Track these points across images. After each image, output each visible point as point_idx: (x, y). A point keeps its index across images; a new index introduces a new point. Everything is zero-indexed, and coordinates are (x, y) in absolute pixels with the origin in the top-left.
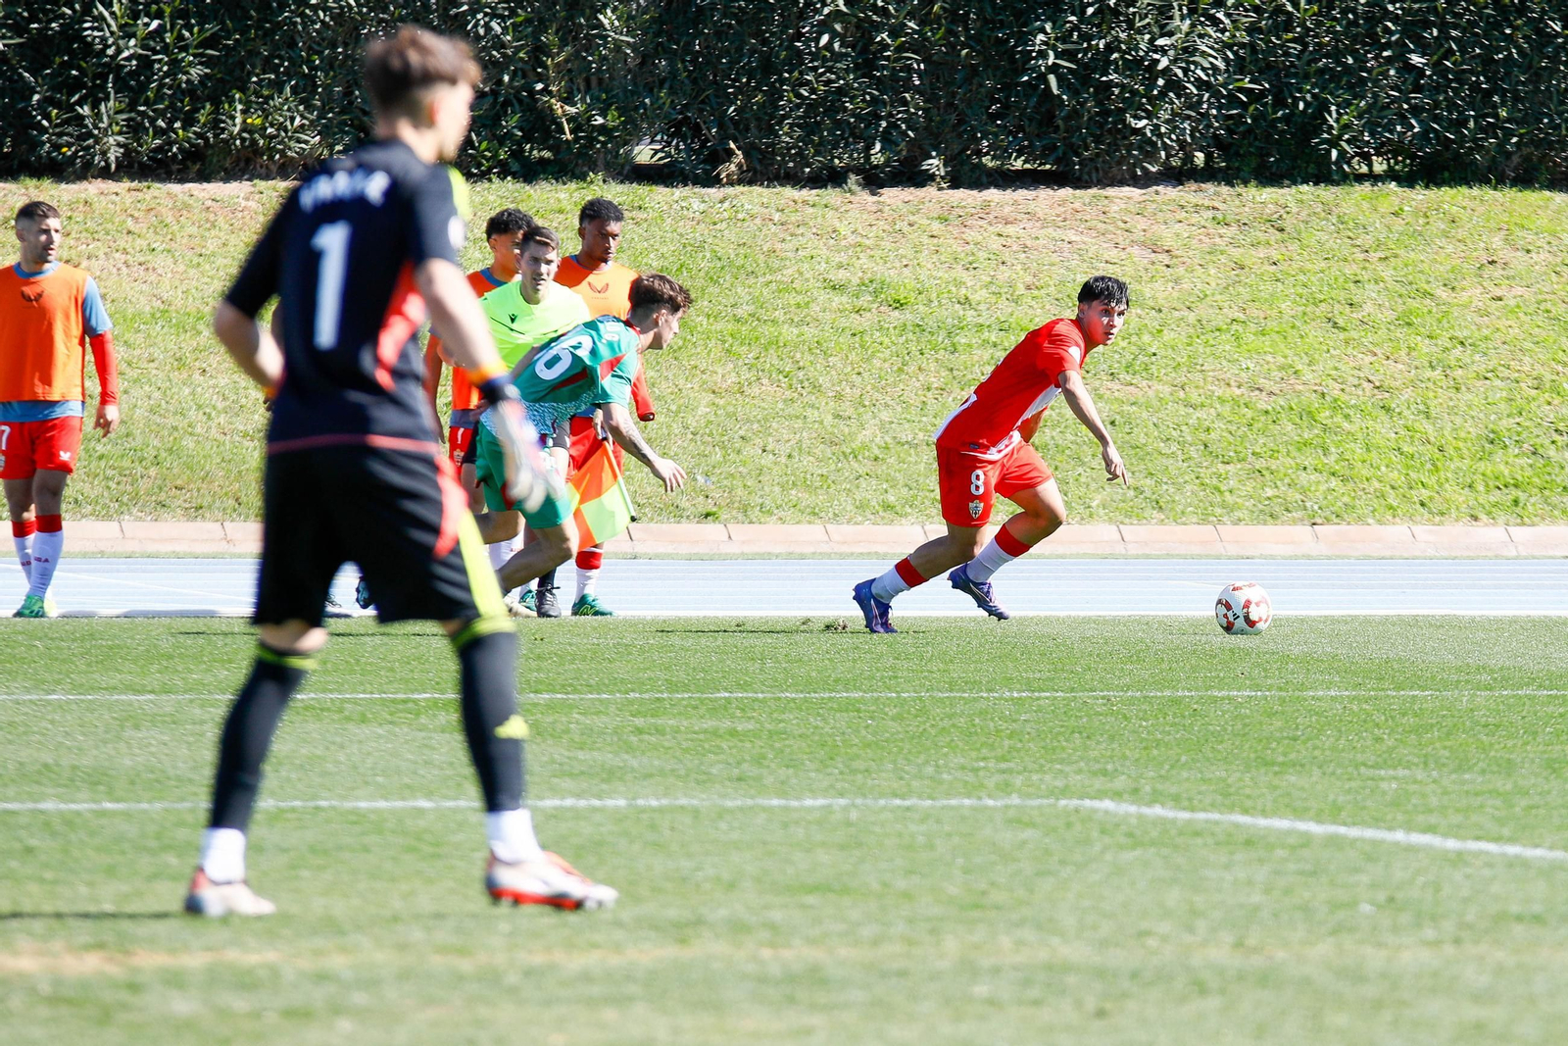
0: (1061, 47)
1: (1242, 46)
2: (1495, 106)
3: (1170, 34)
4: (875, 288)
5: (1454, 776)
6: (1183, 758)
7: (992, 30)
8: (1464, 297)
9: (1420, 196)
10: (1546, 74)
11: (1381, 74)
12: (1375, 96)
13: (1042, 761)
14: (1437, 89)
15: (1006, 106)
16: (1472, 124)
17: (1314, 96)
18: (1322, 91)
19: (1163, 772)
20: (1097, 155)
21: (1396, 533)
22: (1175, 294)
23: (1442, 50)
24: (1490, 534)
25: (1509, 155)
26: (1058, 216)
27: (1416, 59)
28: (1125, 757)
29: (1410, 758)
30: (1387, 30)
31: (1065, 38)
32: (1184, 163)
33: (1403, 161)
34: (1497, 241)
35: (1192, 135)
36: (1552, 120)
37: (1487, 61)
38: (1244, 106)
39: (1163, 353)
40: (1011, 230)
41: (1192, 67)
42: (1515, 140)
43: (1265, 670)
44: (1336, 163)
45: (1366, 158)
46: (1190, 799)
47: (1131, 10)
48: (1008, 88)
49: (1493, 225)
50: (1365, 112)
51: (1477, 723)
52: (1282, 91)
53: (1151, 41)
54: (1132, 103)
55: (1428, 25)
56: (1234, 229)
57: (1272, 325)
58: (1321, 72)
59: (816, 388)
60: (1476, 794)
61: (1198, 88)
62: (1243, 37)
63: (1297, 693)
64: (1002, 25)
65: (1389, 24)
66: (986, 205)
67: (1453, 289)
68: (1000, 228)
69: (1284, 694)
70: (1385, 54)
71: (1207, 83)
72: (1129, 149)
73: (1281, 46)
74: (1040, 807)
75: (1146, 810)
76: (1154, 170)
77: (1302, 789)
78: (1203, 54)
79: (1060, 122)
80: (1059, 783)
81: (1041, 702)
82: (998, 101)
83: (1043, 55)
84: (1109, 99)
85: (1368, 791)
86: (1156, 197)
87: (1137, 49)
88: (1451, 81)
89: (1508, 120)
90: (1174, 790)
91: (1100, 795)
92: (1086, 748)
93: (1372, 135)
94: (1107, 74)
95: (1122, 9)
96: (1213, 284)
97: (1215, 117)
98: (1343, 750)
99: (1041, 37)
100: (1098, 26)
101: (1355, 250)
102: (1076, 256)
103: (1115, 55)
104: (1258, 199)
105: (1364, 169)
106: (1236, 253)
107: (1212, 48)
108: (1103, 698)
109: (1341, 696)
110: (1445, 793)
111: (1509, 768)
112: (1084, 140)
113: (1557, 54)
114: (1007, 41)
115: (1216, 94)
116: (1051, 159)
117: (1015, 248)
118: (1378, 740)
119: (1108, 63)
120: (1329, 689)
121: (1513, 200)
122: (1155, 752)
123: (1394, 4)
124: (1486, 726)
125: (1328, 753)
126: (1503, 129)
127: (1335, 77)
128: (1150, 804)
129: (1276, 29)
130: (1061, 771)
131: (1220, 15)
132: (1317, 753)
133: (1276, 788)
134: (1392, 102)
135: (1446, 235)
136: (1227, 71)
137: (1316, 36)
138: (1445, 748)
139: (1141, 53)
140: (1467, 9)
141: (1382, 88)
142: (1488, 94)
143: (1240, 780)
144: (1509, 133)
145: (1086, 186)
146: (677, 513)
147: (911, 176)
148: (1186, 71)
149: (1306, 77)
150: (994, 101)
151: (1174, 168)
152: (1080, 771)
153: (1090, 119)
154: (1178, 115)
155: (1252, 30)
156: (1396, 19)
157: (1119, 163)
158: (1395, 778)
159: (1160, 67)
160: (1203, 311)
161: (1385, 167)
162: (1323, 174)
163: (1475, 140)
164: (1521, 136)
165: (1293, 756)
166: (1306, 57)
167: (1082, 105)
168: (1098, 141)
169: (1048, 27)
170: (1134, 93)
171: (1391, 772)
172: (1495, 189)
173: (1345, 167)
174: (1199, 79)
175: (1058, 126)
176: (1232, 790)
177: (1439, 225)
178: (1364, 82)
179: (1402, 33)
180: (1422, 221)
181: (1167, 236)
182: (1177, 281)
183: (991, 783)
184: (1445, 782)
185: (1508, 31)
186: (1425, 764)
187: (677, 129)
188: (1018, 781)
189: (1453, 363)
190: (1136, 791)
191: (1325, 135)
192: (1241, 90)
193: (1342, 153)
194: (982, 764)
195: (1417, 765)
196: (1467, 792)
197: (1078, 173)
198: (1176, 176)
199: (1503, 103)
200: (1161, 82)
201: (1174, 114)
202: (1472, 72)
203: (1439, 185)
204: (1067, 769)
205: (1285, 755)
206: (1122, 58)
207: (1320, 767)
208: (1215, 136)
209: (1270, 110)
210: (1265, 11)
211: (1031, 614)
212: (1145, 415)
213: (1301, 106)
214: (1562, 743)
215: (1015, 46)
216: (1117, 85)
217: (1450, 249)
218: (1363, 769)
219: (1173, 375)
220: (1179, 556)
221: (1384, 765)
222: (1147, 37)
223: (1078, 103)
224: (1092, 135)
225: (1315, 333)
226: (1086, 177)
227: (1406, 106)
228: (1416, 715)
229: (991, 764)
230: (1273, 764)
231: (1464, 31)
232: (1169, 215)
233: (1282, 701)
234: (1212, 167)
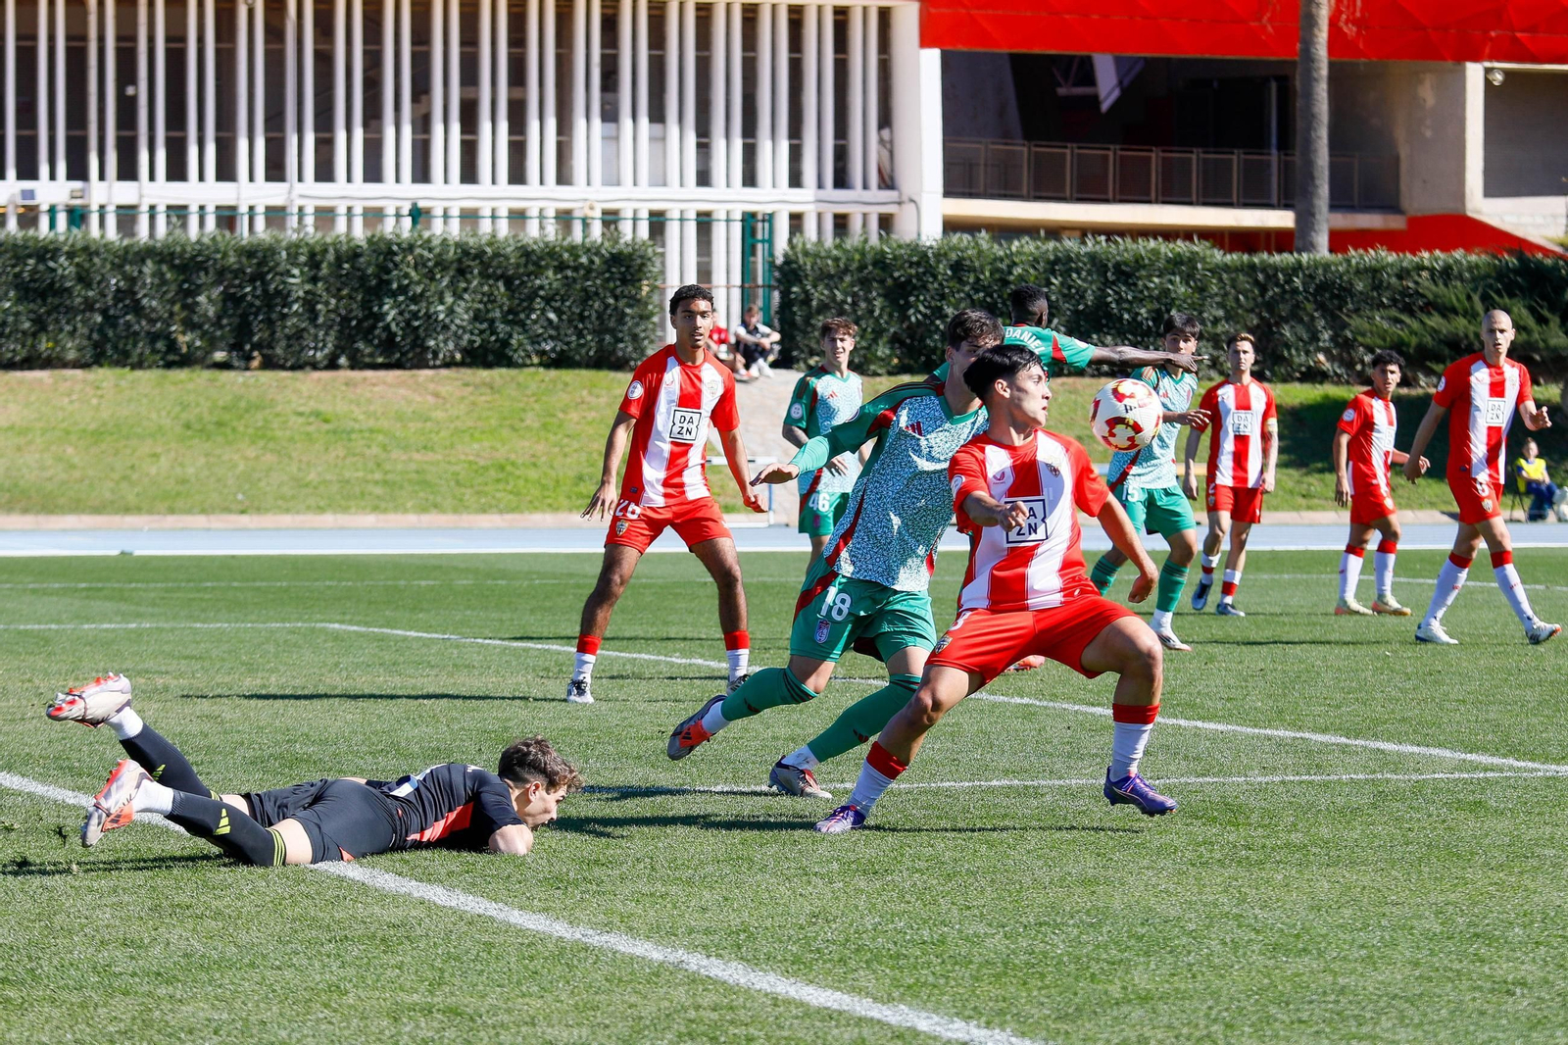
1: (476, 309)
3: (444, 304)
4: (317, 414)
8: (569, 417)
9: (553, 373)
10: (606, 321)
14: (560, 328)
21: (538, 518)
22: (446, 416)
23: (561, 311)
25: (591, 356)
26: (396, 382)
27: (550, 315)
31: (399, 305)
32: (451, 359)
33: (546, 358)
34: (584, 394)
35: (455, 347)
38: (477, 335)
39: (441, 442)
40: (376, 388)
41: (454, 318)
44: (517, 359)
45: (530, 357)
47: (428, 293)
48: (374, 328)
49: (583, 386)
53: (436, 307)
54: (428, 334)
55: (556, 300)
56: (472, 388)
57: (487, 429)
58: (509, 320)
59: (290, 457)
62: (476, 305)
64: (372, 300)
65: (539, 300)
66: (366, 377)
67: (565, 413)
68: (371, 387)
72: (427, 354)
76: (437, 362)
78: (459, 313)
79: (397, 343)
86: (439, 374)
88: (566, 324)
93: (532, 347)
96: (462, 411)
101: (524, 396)
104: (482, 374)
105: (529, 362)
106: (472, 398)
107: (462, 310)
114: (373, 307)
117: (377, 396)
129: (489, 302)
131: (466, 296)
135: (563, 390)
136: (469, 320)
145: (409, 369)
146: (227, 510)
147: (332, 365)
148: (451, 320)
151: (447, 362)
155: (480, 302)
156: (542, 297)
157: (422, 360)
159: (440, 318)
160: (457, 423)
161: (538, 361)
162: (510, 363)
163: (576, 350)
167: (406, 335)
169: (391, 301)
172: (585, 370)
173: (521, 361)
174: (457, 324)
177: (560, 386)
180: (553, 384)
181: (443, 390)
187: (232, 348)
189: (564, 445)
191: (512, 348)
192: (475, 328)
193: (519, 355)
197: (405, 364)
198: (447, 365)
200: (440, 325)
203: (561, 369)
208: (465, 348)
210: (485, 294)
215: (377, 310)
217: (565, 396)
222: (434, 305)
223: (404, 335)
225: (505, 433)
226: (409, 365)
232: (444, 382)
234: (463, 361)
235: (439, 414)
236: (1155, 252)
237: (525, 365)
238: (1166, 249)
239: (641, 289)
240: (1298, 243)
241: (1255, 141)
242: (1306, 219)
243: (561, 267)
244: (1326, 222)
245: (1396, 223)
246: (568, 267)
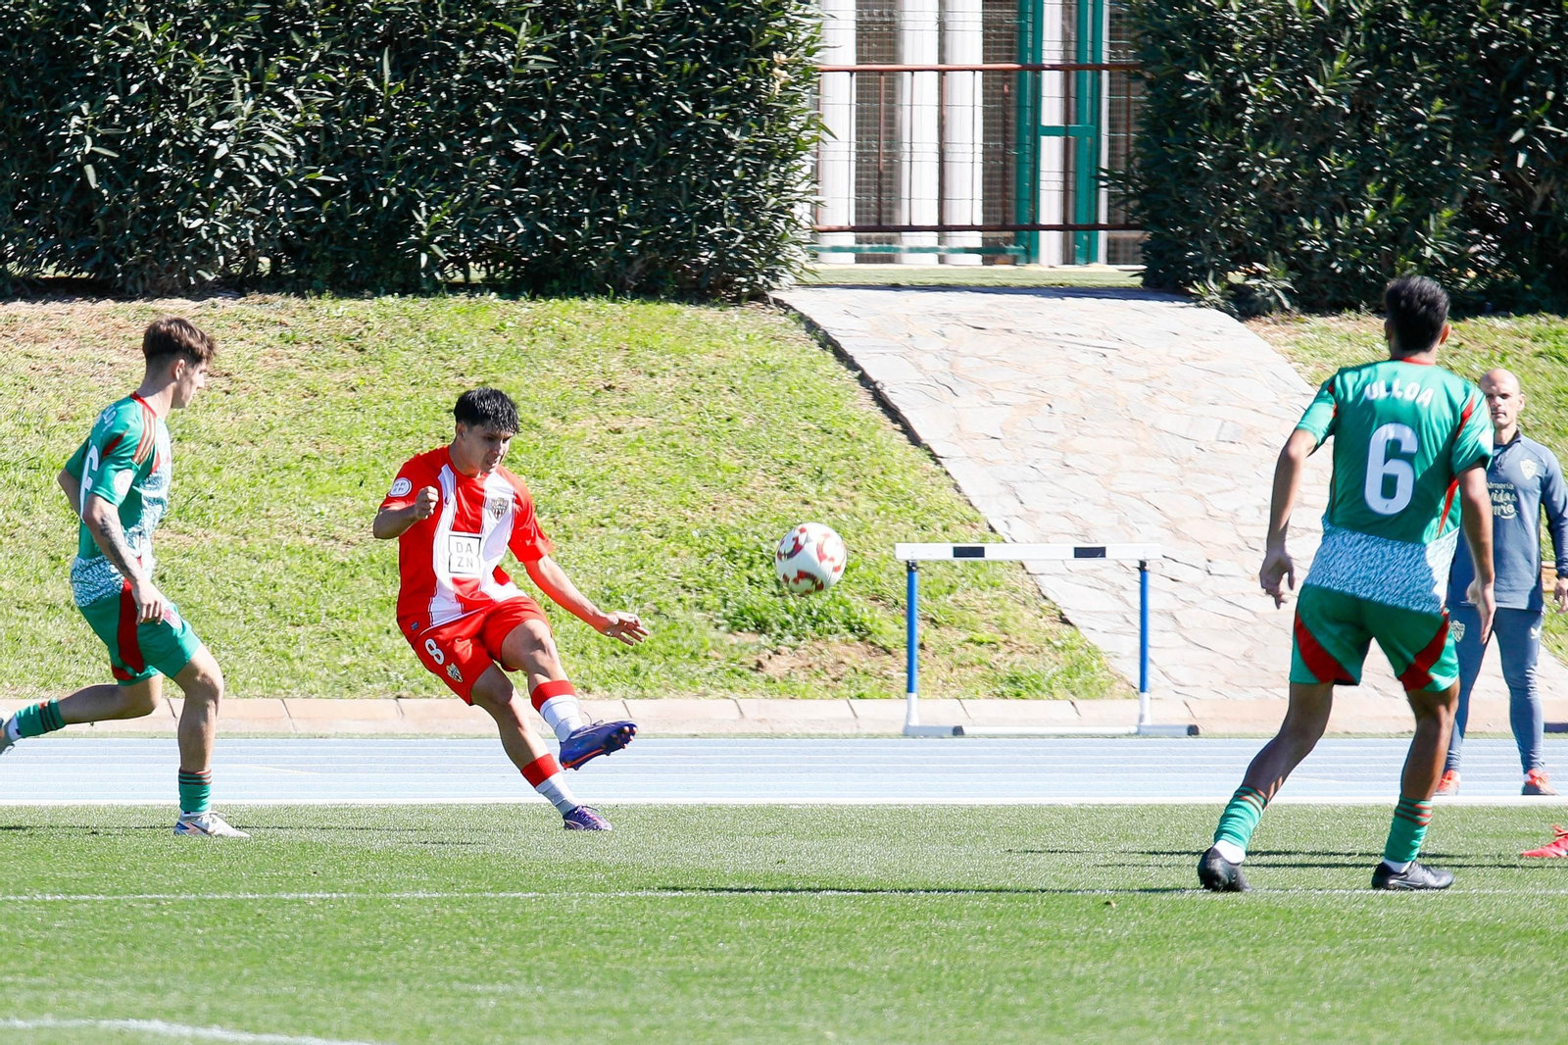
0: (100, 132)
1: (315, 130)
2: (613, 203)
3: (230, 117)
5: (562, 992)
6: (246, 972)
7: (18, 111)
8: (577, 428)
9: (525, 309)
10: (673, 164)
11: (478, 164)
12: (472, 190)
13: (81, 975)
14: (545, 182)
15: (35, 203)
16: (586, 224)
17: (400, 190)
18: (410, 183)
19: (222, 988)
20: (144, 261)
22: (236, 426)
23: (552, 136)
25: (630, 260)
26: (97, 333)
27: (520, 146)
28: (176, 970)
29: (511, 971)
30: (486, 112)
31: (105, 122)
32: (247, 268)
33: (505, 268)
34: (615, 363)
35: (255, 237)
36: (680, 220)
37: (604, 148)
38: (318, 202)
39: (222, 496)
40: (41, 349)
41: (256, 156)
42: (637, 242)
43: (341, 868)
44: (427, 269)
45: (462, 264)
46: (254, 1019)
47: (184, 87)
48: (37, 181)
49: (610, 343)
50: (460, 209)
51: (590, 930)
52: (362, 184)
53: (208, 125)
54: (185, 199)
55: (535, 106)
56: (305, 348)
57: (350, 462)
58: (409, 161)
60: (589, 1013)
61: (263, 181)
62: (316, 120)
63: (379, 895)
64: (30, 107)
65: (489, 105)
66: (12, 320)
67: (563, 419)
68: (29, 347)
69: (363, 896)
70: (484, 140)
71: (274, 175)
72: (181, 254)
73: (362, 131)
74: (78, 1029)
75: (202, 1032)
76: (210, 278)
77: (386, 1007)
78: (269, 140)
79: (99, 222)
80: (100, 1001)
81: (79, 907)
82: (26, 196)
83: (78, 141)
84: (157, 193)
85: (461, 1010)
86: (215, 311)
87: (191, 135)
88: (562, 172)
89: (628, 219)
90: (235, 1008)
91: (148, 1014)
92: (131, 960)
93: (468, 236)
94: (155, 165)
95: (173, 87)
96: (281, 414)
97: (283, 215)
98: (432, 962)
99: (76, 120)
100: (145, 106)
101: (449, 373)
102: (118, 380)
103: (165, 142)
104: (334, 313)
105: (459, 277)
106: (308, 377)
107: (279, 133)
108: (151, 901)
109: (430, 899)
110: (552, 1011)
111: (625, 982)
112: (128, 243)
113: (687, 141)
114: (36, 124)
115: (284, 188)
116: (89, 265)
117: (45, 371)
118: (473, 949)
119: (156, 151)
120: (416, 890)
121: (634, 314)
122: (212, 964)
123: (495, 80)
124: (600, 933)
125: (415, 965)
126: (622, 229)
127: (425, 169)
128: (207, 1024)
129: (353, 111)
130: (102, 986)
131: (289, 94)
132: (402, 965)
133: (354, 1005)
134: (492, 198)
135: (555, 355)
136: (297, 160)
137: (403, 119)
138: (551, 959)
139: (195, 139)
140: (580, 87)
141: (481, 181)
142: (606, 188)
143: (313, 996)
144: (630, 235)
145: (132, 299)
148: (248, 160)
149: (392, 167)
150: (20, 197)
151: (235, 276)
152: (124, 987)
153: (135, 217)
154: (239, 213)
155: (327, 111)
156: (497, 99)
157: (170, 270)
158: (493, 994)
159: (218, 155)
160: (269, 445)
161: (483, 274)
162: (411, 283)
163: (589, 243)
164: (644, 238)
165: (374, 969)
166: (390, 144)
167: (125, 201)
168: (144, 245)
169: (85, 108)
170: (187, 186)
171: (489, 988)
172: (614, 300)
173: (437, 275)
174: (264, 170)
175: (96, 227)
176: (303, 1008)
177: (546, 343)
178: (458, 172)
179: (505, 115)
180: (527, 339)
181: (226, 357)
182: (238, 411)
183: (20, 1000)
184: (552, 999)
185: (629, 113)
186: (529, 977)
188: (52, 998)
189: (563, 507)
190: (190, 1009)
191: (413, 237)
192: (313, 183)
193: (433, 258)
194: (9, 979)
195: (518, 979)
196: (578, 1011)
197: (120, 283)
198: (237, 286)
199: (623, 199)
200: (218, 174)
201: (235, 212)
202: (586, 162)
203: (547, 296)
204: (109, 984)
205: (365, 967)
206: (172, 144)
207: (406, 982)
208: (283, 238)
209: (348, 207)
210: (343, 89)
211: (66, 803)
212: (199, 568)
213: (385, 201)
214: (688, 953)
215: (46, 131)
216: (166, 177)
217: (560, 371)
218: (456, 984)
219: (234, 521)
220: (240, 735)
221: (481, 979)
222: (202, 119)
223: (121, 198)
224: (137, 236)
226: (130, 287)
227: (508, 203)
228: (517, 920)
229: (21, 979)
230: (351, 978)
231: (577, 113)
232: (228, 332)
233: (362, 904)
234: (279, 275)
237: (435, 289)
239: (767, 74)
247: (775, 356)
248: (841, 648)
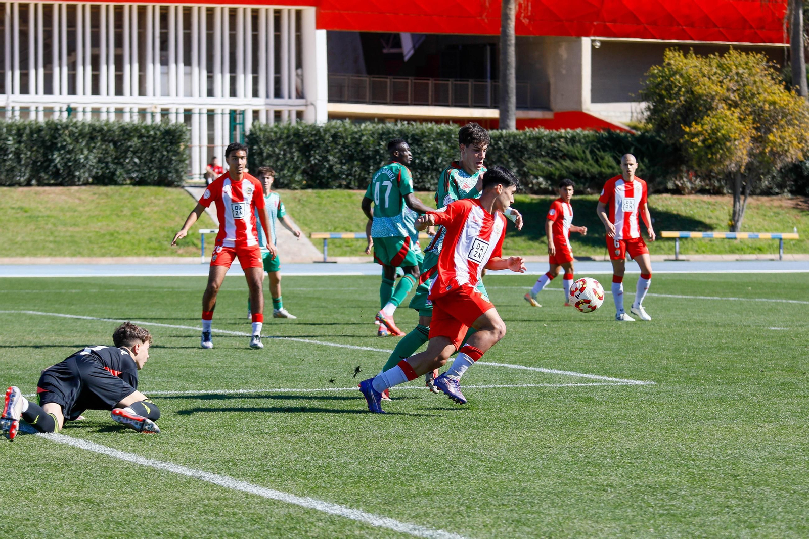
1: (99, 157)
3: (84, 154)
4: (21, 208)
7: (46, 153)
8: (145, 210)
9: (137, 188)
16: (147, 174)
21: (130, 259)
24: (149, 259)
25: (155, 180)
26: (60, 193)
31: (61, 155)
33: (133, 181)
35: (89, 176)
40: (50, 195)
44: (119, 181)
45: (125, 180)
49: (152, 194)
54: (75, 169)
55: (138, 152)
56: (97, 195)
59: (8, 230)
62: (99, 155)
66: (45, 190)
67: (143, 208)
68: (48, 195)
70: (129, 159)
72: (75, 179)
76: (80, 183)
83: (57, 159)
86: (81, 189)
88: (143, 164)
96: (93, 207)
104: (103, 189)
105: (125, 183)
106: (97, 201)
107: (92, 157)
113: (165, 159)
114: (49, 156)
116: (59, 181)
121: (156, 189)
131: (94, 151)
135: (142, 197)
145: (66, 186)
147: (28, 184)
155: (101, 154)
156: (131, 151)
157: (73, 182)
161: (129, 182)
162: (116, 183)
169: (57, 153)
172: (153, 187)
173: (121, 182)
177: (141, 195)
180: (137, 194)
181: (84, 196)
189: (143, 223)
191: (117, 176)
193: (120, 179)
197: (64, 184)
198: (86, 184)
200: (82, 165)
203: (141, 186)
208: (94, 176)
217: (143, 200)
223: (64, 169)
225: (114, 217)
226: (66, 184)
232: (84, 192)
234: (93, 182)
235: (81, 208)
236: (431, 129)
237: (122, 185)
238: (436, 128)
239: (180, 147)
240: (501, 125)
241: (479, 75)
242: (504, 113)
243: (141, 136)
244: (515, 114)
245: (549, 115)
246: (144, 136)
247: (181, 197)
248: (192, 249)
